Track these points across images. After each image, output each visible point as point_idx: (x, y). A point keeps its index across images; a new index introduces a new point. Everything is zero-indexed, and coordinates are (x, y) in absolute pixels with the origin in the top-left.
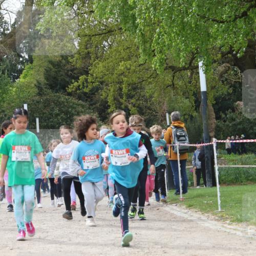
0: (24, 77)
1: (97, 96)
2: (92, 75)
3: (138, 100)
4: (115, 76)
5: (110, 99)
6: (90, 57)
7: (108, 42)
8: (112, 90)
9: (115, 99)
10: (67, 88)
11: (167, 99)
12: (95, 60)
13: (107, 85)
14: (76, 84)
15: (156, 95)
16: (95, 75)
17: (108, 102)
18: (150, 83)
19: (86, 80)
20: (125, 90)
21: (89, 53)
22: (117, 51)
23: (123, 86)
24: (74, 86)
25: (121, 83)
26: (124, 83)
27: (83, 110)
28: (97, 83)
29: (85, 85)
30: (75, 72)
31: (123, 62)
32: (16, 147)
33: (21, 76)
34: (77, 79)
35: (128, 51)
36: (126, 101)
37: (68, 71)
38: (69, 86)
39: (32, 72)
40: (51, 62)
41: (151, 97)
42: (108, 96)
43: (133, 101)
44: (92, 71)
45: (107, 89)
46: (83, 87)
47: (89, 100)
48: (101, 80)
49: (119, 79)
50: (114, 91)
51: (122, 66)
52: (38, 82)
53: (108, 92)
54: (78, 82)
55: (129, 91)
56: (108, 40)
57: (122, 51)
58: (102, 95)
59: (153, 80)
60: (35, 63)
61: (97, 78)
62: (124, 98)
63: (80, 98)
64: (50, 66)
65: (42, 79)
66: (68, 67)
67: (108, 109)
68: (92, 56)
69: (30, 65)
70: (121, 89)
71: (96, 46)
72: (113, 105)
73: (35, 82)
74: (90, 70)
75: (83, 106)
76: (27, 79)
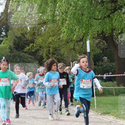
0: (3, 44)
1: (38, 53)
2: (36, 43)
3: (58, 55)
4: (47, 44)
5: (44, 55)
6: (35, 35)
7: (44, 28)
8: (45, 51)
9: (46, 55)
10: (24, 50)
11: (71, 55)
12: (37, 36)
13: (43, 48)
14: (28, 48)
15: (66, 53)
16: (37, 43)
17: (43, 56)
18: (63, 48)
19: (33, 46)
20: (51, 51)
21: (34, 33)
22: (48, 32)
23: (51, 49)
24: (27, 49)
25: (49, 47)
26: (51, 47)
27: (31, 60)
28: (38, 47)
29: (33, 48)
30: (28, 42)
31: (51, 37)
32: (2, 79)
33: (2, 43)
34: (28, 45)
35: (53, 32)
36: (51, 56)
37: (25, 41)
38: (25, 49)
39: (7, 42)
40: (16, 37)
41: (64, 54)
42: (43, 53)
43: (55, 56)
44: (36, 41)
45: (43, 50)
46: (32, 49)
47: (34, 55)
48: (40, 46)
49: (49, 46)
50: (46, 51)
51: (51, 39)
52: (10, 46)
53: (43, 51)
54: (29, 47)
55: (53, 51)
56: (44, 27)
57: (50, 32)
58: (40, 53)
59: (65, 46)
60: (9, 37)
61: (38, 45)
62: (51, 55)
63: (30, 54)
64: (16, 39)
65: (12, 45)
66: (24, 39)
67: (43, 60)
68: (36, 35)
69: (6, 38)
70: (49, 50)
71: (38, 30)
72: (45, 58)
73: (9, 46)
74: (35, 41)
75: (31, 58)
76: (5, 45)
